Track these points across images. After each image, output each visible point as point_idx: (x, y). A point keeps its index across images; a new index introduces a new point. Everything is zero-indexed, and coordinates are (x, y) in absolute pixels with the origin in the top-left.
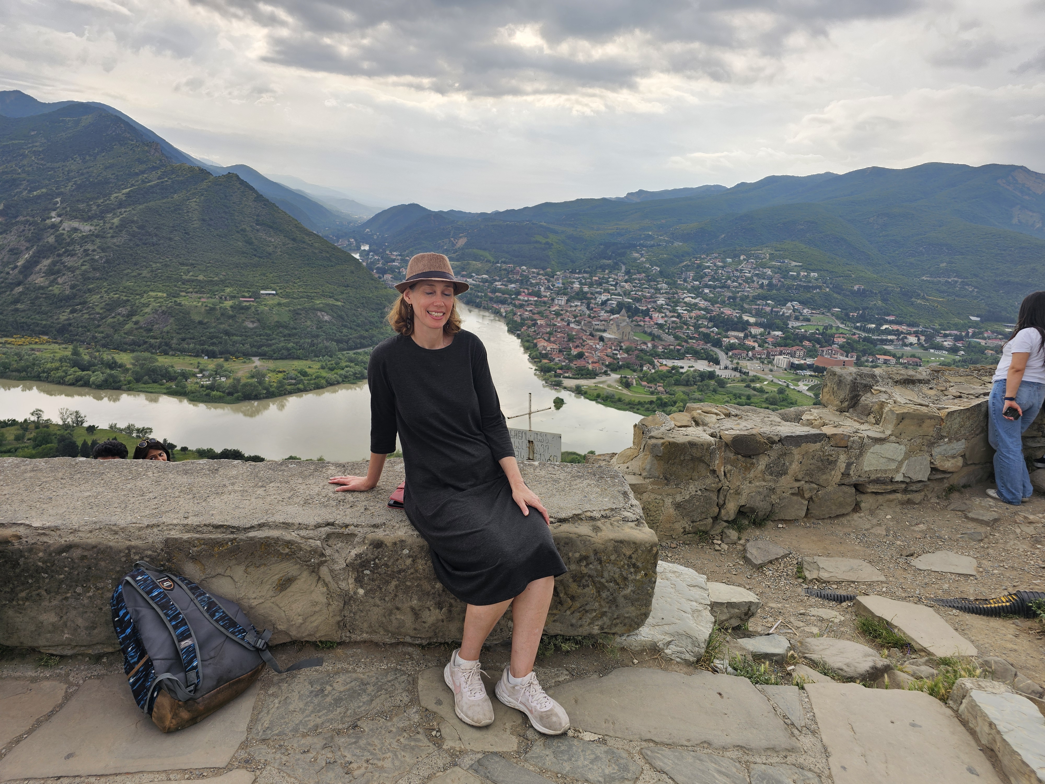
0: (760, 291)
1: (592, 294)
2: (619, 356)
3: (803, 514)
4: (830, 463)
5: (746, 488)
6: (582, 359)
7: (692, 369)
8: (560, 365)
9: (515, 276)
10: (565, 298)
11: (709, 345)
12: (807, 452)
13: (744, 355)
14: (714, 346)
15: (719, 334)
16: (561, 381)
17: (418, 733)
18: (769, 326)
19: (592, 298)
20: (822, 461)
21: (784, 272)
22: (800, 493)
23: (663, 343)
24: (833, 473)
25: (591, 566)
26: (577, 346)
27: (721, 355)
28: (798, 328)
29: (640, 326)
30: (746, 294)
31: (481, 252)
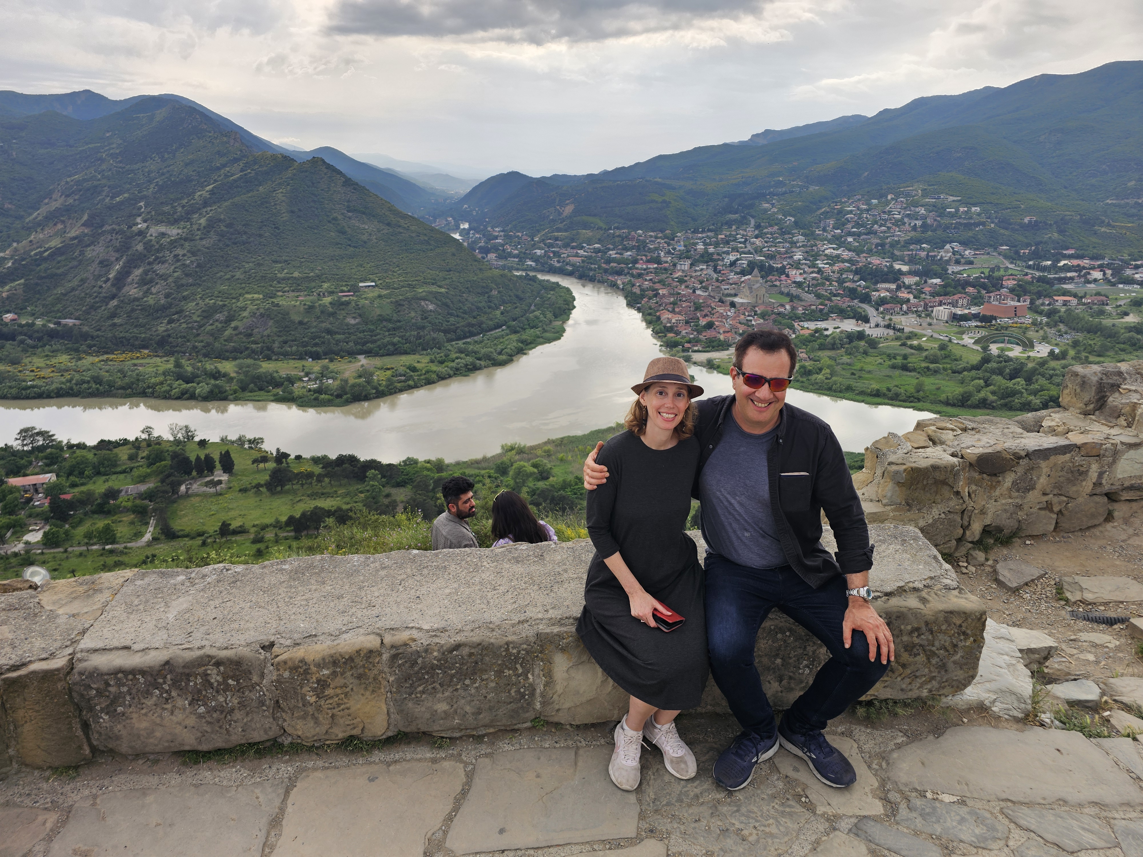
0: (913, 234)
1: (718, 254)
2: (753, 323)
3: (1052, 527)
4: (1081, 473)
5: (992, 508)
6: (712, 330)
7: (838, 330)
8: (687, 339)
9: (630, 243)
10: (688, 262)
11: (856, 301)
12: (1055, 465)
13: (897, 309)
14: (862, 301)
15: (867, 288)
16: (690, 356)
17: (788, 799)
18: (926, 274)
19: (719, 260)
20: (1072, 472)
21: (940, 210)
22: (1048, 507)
23: (803, 303)
24: (1084, 483)
25: (923, 637)
26: (706, 316)
27: (871, 312)
28: (959, 273)
29: (776, 286)
30: (896, 239)
31: (591, 219)
